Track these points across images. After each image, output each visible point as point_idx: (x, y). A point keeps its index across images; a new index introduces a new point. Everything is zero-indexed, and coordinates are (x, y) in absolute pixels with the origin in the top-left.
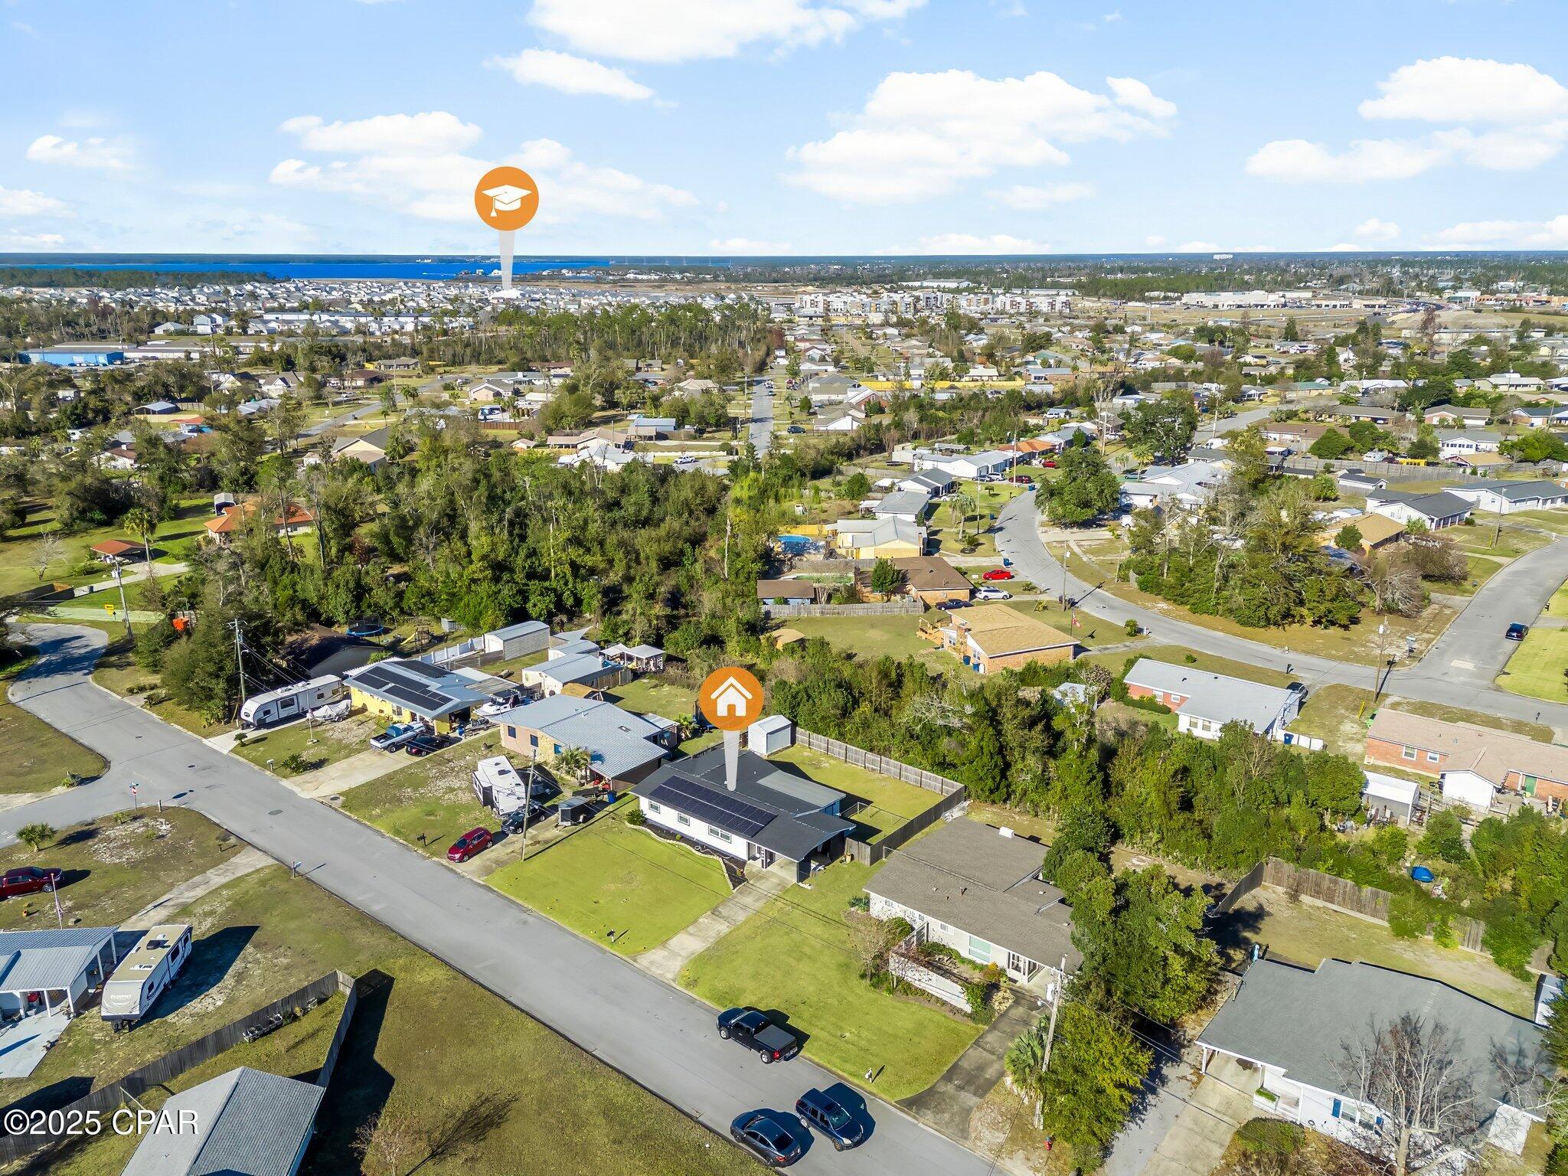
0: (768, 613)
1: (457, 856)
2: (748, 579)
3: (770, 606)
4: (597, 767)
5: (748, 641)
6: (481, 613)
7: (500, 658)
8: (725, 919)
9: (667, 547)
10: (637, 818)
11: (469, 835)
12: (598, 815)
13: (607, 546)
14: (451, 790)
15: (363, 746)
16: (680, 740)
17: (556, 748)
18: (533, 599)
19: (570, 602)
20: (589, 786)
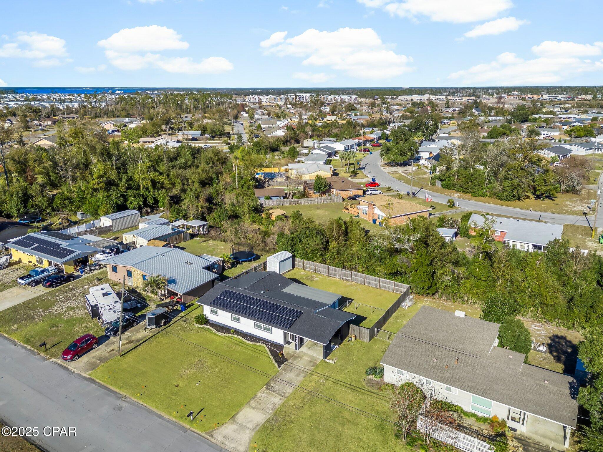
0: (262, 204)
1: (69, 357)
2: (249, 188)
3: (262, 201)
4: (172, 287)
5: (254, 217)
6: (98, 207)
7: (110, 230)
8: (278, 392)
9: (204, 176)
10: (202, 320)
11: (79, 340)
12: (174, 320)
13: (171, 176)
14: (71, 308)
15: (14, 283)
16: (224, 269)
17: (144, 276)
18: (130, 199)
19: (151, 201)
20: (168, 300)
